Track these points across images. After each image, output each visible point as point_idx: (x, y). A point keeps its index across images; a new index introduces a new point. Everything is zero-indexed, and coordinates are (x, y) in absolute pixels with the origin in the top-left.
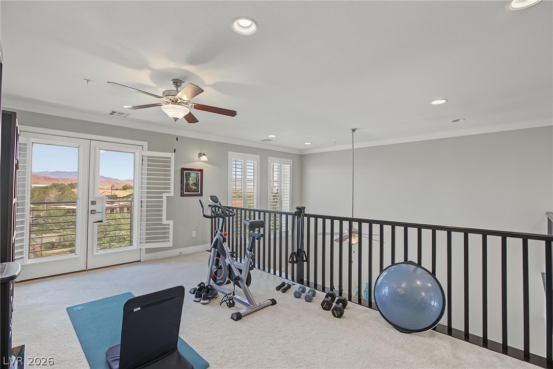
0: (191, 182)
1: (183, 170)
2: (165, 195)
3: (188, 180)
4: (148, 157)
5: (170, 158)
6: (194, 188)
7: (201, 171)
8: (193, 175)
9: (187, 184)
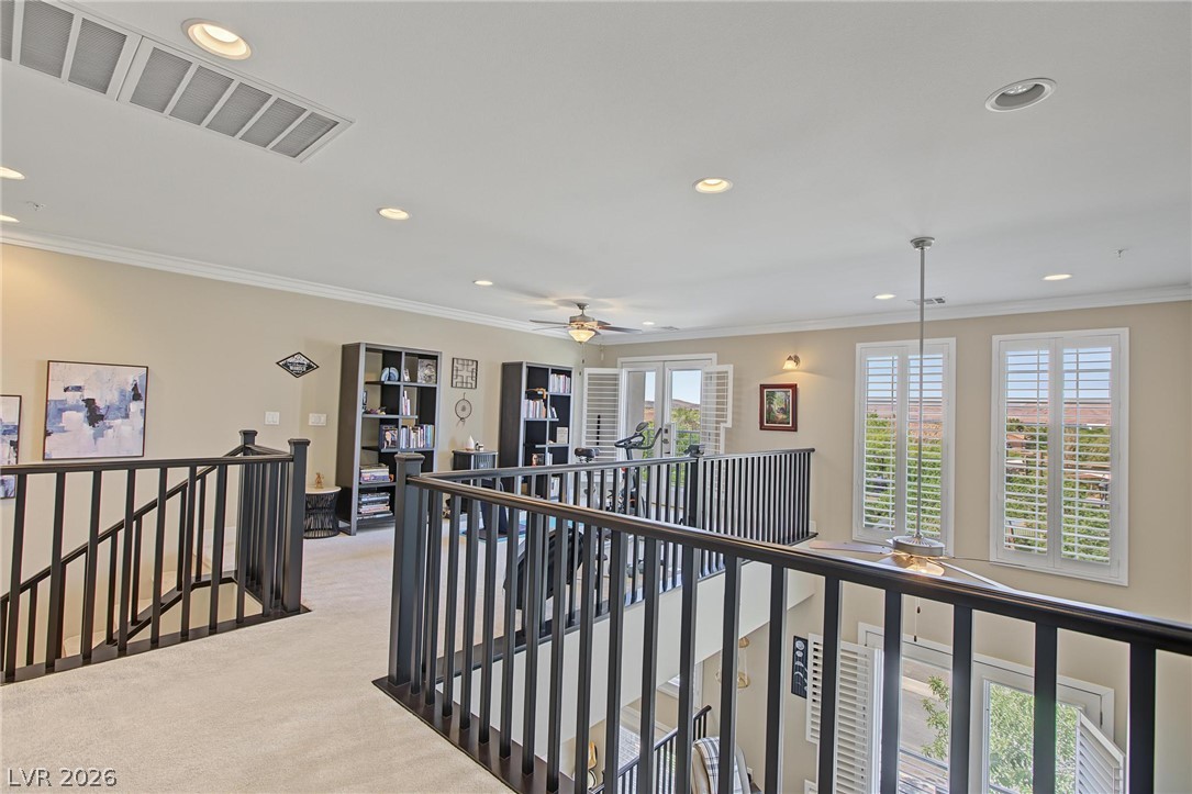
0: (776, 407)
1: (763, 387)
2: (722, 425)
3: (770, 403)
4: (718, 373)
5: (727, 372)
6: (781, 416)
7: (794, 387)
8: (780, 394)
9: (770, 411)
